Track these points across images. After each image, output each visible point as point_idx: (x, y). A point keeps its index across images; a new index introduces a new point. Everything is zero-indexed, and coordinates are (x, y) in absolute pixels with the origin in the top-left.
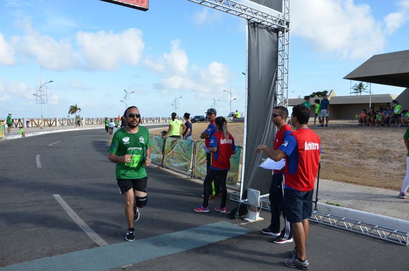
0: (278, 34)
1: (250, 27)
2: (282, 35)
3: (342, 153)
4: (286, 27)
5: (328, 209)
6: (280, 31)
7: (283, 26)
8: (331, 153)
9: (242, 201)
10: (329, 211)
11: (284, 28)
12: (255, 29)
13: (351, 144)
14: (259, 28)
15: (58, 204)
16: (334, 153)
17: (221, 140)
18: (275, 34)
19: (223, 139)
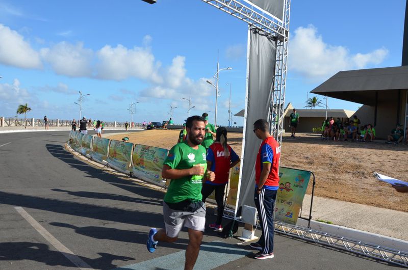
0: (276, 43)
1: (252, 33)
2: (279, 44)
3: (315, 167)
4: (284, 35)
5: (319, 226)
6: (278, 39)
7: (282, 35)
8: (304, 166)
9: (236, 218)
10: (321, 228)
11: (283, 37)
12: (256, 35)
13: (323, 158)
14: (260, 34)
15: (23, 219)
16: (307, 166)
17: (218, 152)
18: (274, 42)
19: (220, 151)
